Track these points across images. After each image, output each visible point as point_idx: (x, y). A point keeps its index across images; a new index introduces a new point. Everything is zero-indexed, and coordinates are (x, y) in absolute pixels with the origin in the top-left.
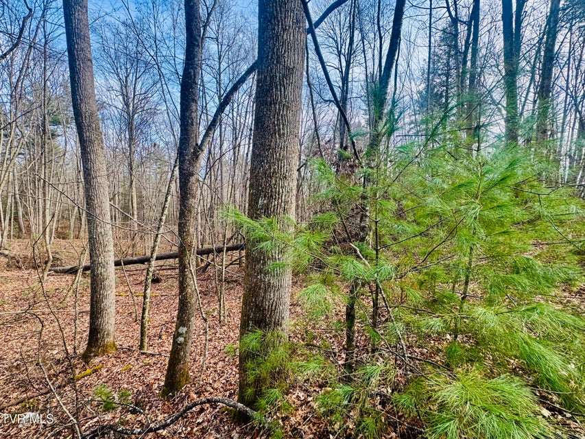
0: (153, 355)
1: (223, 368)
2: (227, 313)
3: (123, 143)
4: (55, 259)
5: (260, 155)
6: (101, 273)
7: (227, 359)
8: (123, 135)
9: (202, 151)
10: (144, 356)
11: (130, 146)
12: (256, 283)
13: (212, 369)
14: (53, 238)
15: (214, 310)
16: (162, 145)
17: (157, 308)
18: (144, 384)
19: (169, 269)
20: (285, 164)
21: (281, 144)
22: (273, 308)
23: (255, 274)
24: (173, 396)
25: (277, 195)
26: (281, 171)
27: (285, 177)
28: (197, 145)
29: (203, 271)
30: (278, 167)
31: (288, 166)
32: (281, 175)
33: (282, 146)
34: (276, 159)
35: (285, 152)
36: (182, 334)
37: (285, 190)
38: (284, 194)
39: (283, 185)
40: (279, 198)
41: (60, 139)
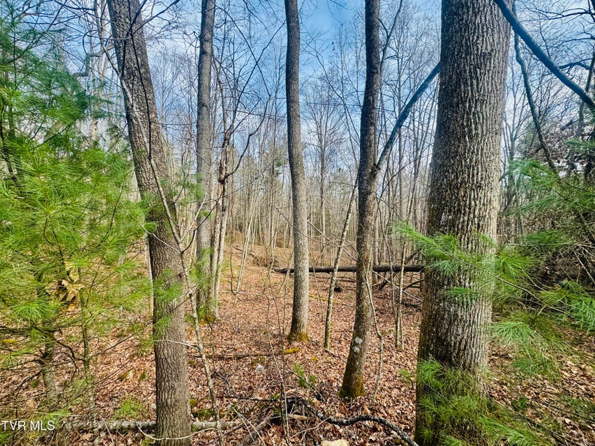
0: (334, 356)
1: (398, 396)
3: (317, 172)
4: (275, 261)
5: (443, 165)
6: (300, 276)
7: (403, 389)
8: (317, 166)
9: (380, 168)
10: (327, 354)
11: (322, 174)
12: (438, 311)
13: (386, 392)
14: (275, 246)
15: (390, 331)
17: (339, 315)
18: (327, 378)
19: (348, 281)
20: (480, 171)
21: (473, 147)
22: (462, 347)
23: (437, 300)
24: (349, 401)
25: (467, 209)
26: (473, 180)
27: (480, 187)
28: (374, 164)
29: (380, 289)
30: (469, 176)
31: (484, 173)
32: (472, 184)
33: (474, 149)
34: (465, 166)
35: (479, 156)
36: (358, 344)
37: (480, 202)
38: (478, 207)
39: (476, 197)
40: (470, 212)
41: (281, 176)
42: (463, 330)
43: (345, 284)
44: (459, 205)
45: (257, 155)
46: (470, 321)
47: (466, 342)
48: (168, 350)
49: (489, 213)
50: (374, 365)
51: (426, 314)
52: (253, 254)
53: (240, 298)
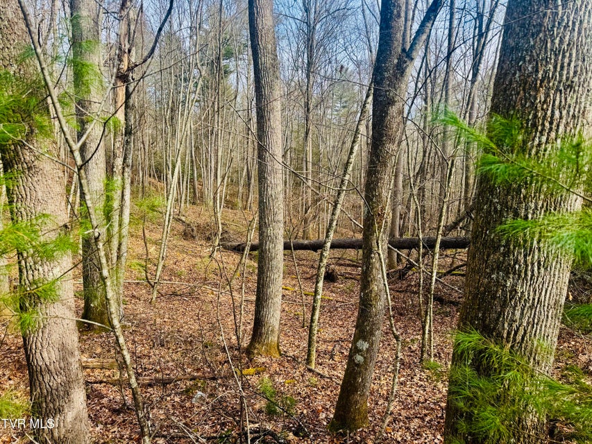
0: (322, 377)
1: (419, 427)
2: (433, 351)
3: (300, 72)
4: (225, 232)
5: (517, 48)
6: (269, 249)
7: (427, 419)
8: (300, 60)
9: (412, 59)
10: (311, 374)
11: (308, 76)
12: (488, 286)
13: (401, 424)
14: (222, 207)
15: (412, 340)
16: (351, 67)
17: (330, 317)
18: (309, 408)
19: (349, 265)
20: (574, 59)
21: (568, 17)
22: (519, 338)
23: (488, 270)
24: (344, 435)
25: (547, 124)
26: (561, 75)
27: (571, 87)
28: (404, 50)
29: (400, 278)
30: (555, 67)
31: (580, 63)
32: (560, 82)
33: (568, 21)
34: (552, 50)
35: (576, 34)
36: (361, 351)
37: (568, 112)
38: (564, 121)
39: (563, 103)
40: (551, 129)
41: (232, 77)
42: (522, 314)
43: (343, 270)
44: (535, 116)
45: (186, 33)
46: (534, 299)
47: (525, 331)
48: (49, 352)
49: (579, 132)
50: (385, 388)
51: (470, 292)
52: (183, 219)
53: (163, 292)
